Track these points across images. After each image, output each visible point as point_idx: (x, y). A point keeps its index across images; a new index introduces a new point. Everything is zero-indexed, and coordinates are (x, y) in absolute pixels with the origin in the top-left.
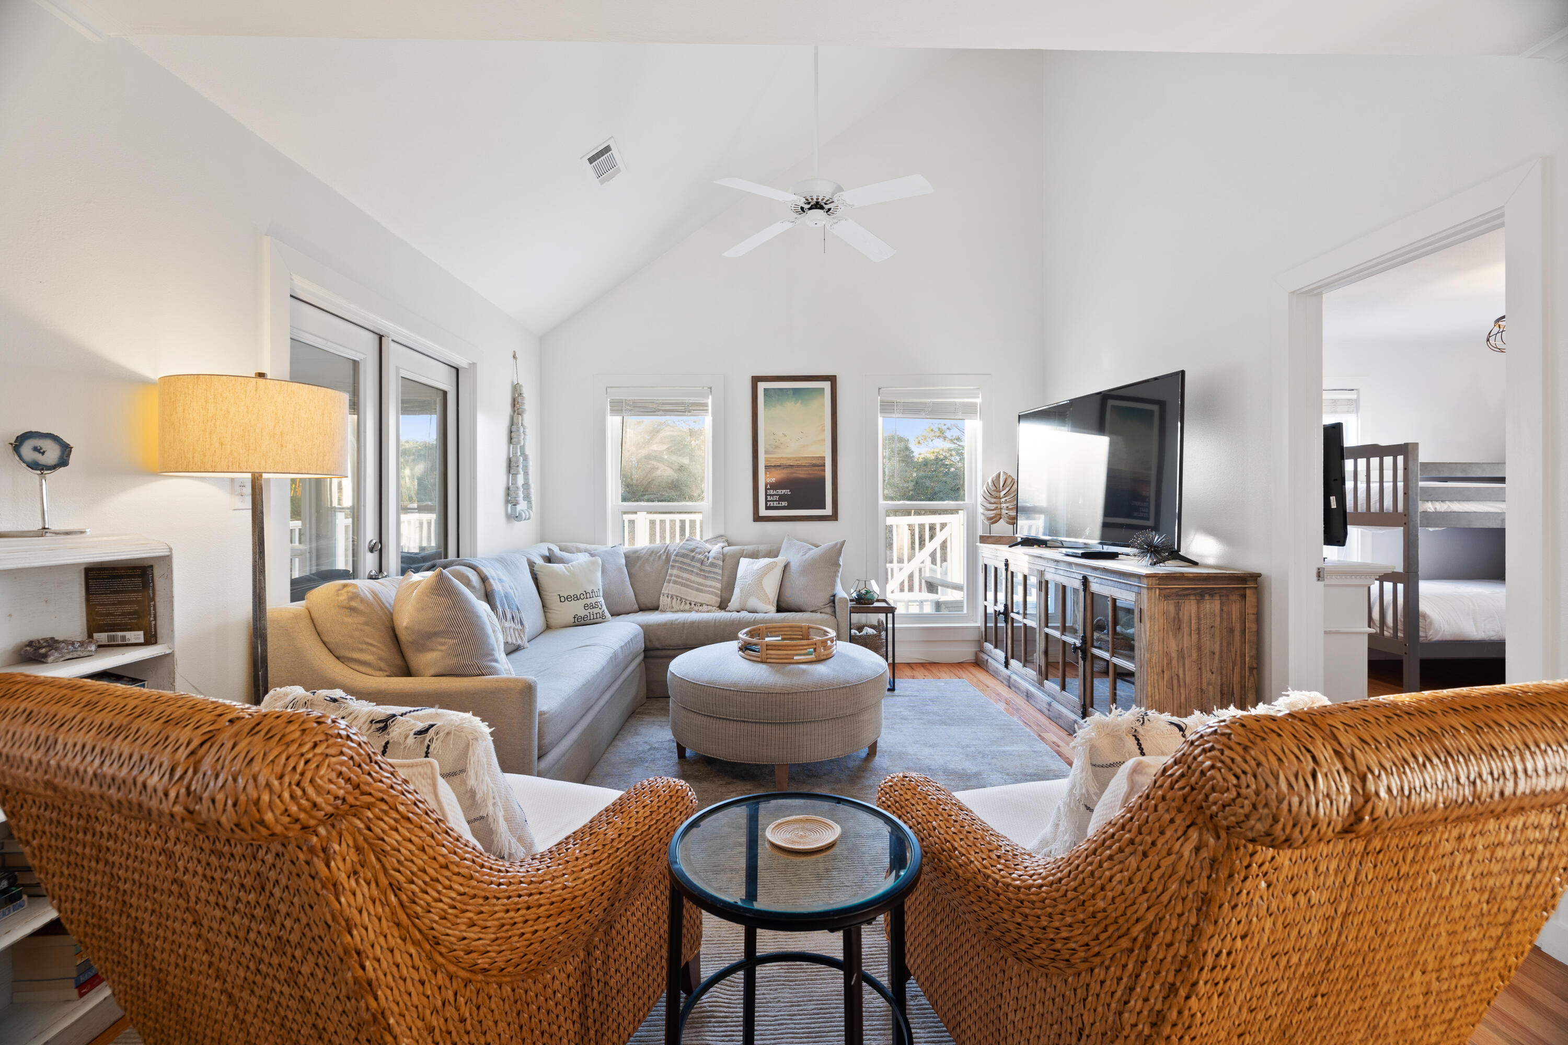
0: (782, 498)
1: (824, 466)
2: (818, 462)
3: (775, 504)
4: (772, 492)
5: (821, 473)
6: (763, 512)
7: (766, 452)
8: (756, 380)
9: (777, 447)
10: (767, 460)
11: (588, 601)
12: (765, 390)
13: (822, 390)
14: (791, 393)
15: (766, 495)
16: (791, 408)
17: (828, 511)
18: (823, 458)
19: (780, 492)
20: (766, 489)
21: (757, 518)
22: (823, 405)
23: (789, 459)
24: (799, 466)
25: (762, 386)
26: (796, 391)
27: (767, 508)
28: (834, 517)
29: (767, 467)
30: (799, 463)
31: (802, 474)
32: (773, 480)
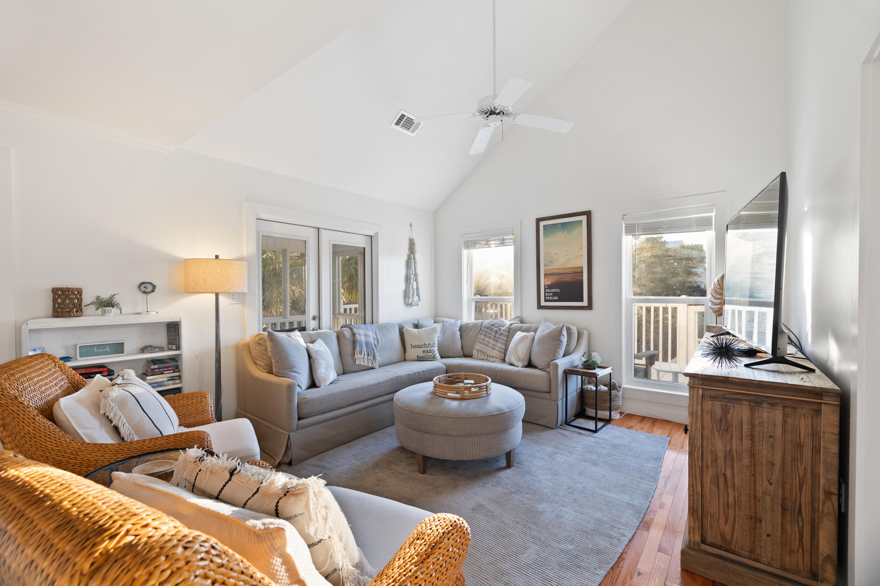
0: (555, 294)
1: (582, 273)
2: (578, 270)
3: (551, 298)
4: (548, 290)
5: (580, 277)
6: (543, 303)
7: (545, 266)
8: (538, 221)
9: (551, 262)
10: (545, 270)
11: (426, 349)
12: (544, 226)
13: (581, 221)
14: (560, 226)
15: (545, 292)
16: (560, 236)
17: (585, 303)
18: (582, 268)
19: (553, 290)
20: (545, 289)
21: (540, 307)
22: (581, 232)
23: (559, 269)
24: (565, 273)
25: (542, 224)
26: (563, 224)
27: (546, 301)
28: (590, 307)
29: (545, 275)
30: (566, 271)
31: (567, 279)
32: (549, 283)
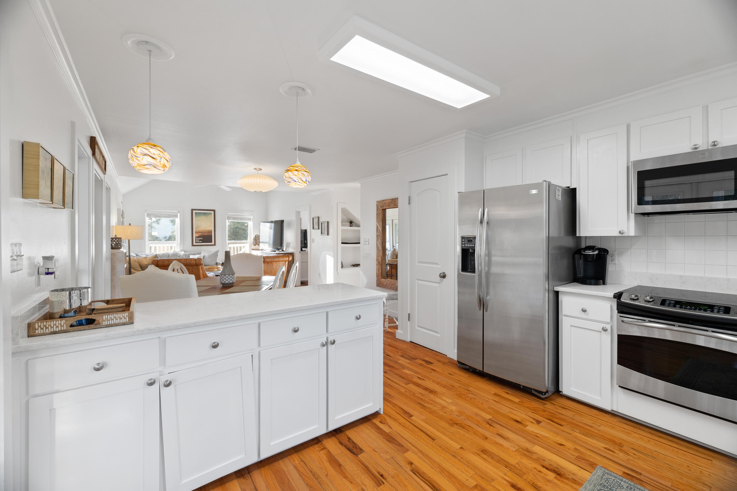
0: (200, 240)
1: (212, 232)
2: (210, 231)
3: (198, 242)
4: (197, 239)
5: (211, 234)
6: (195, 244)
7: (196, 229)
8: (192, 210)
9: (199, 227)
10: (196, 230)
12: (195, 212)
13: (211, 213)
14: (203, 213)
15: (196, 239)
16: (203, 218)
17: (213, 243)
18: (212, 230)
19: (200, 239)
20: (196, 238)
21: (193, 245)
22: (212, 217)
23: (202, 230)
24: (205, 232)
25: (194, 212)
26: (204, 213)
27: (196, 243)
28: (215, 245)
29: (196, 232)
30: (205, 231)
31: (206, 234)
32: (198, 236)
